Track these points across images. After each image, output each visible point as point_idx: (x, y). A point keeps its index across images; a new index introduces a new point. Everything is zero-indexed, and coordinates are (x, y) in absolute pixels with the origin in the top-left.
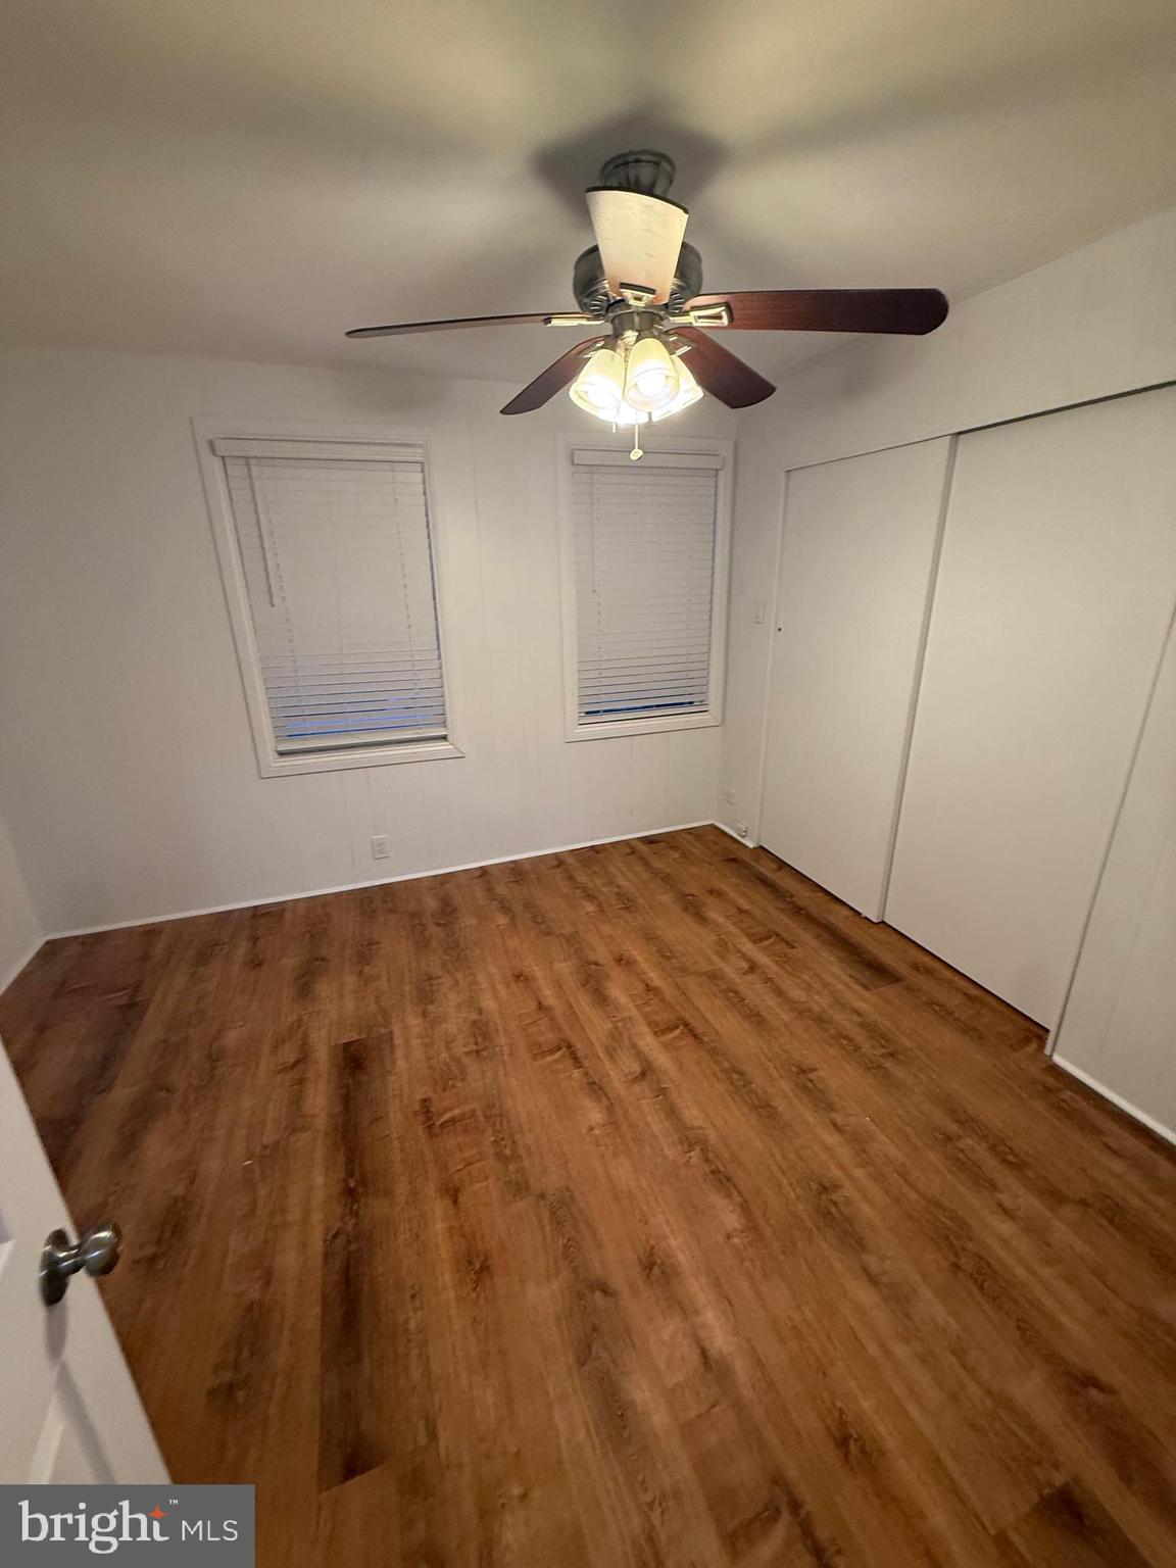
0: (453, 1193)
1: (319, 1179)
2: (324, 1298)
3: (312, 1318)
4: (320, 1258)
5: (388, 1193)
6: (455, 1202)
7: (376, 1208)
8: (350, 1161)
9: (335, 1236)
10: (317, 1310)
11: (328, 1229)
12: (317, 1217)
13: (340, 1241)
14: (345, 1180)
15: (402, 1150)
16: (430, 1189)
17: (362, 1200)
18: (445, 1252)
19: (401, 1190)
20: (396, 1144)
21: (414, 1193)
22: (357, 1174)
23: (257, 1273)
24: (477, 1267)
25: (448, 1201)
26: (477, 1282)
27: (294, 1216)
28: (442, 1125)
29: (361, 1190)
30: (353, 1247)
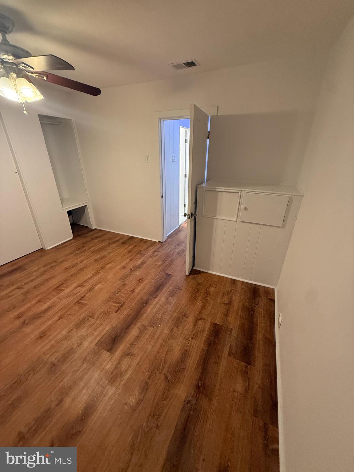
0: (133, 291)
1: (149, 310)
2: (162, 291)
3: (164, 290)
4: (158, 296)
5: (141, 298)
6: (134, 289)
7: (145, 298)
8: (141, 310)
9: (154, 297)
10: (163, 290)
11: (154, 300)
12: (154, 303)
13: (154, 296)
14: (145, 306)
15: (131, 304)
16: (135, 294)
17: (146, 300)
18: (142, 284)
19: (139, 297)
20: (131, 306)
21: (138, 295)
22: (143, 306)
23: (169, 300)
24: (141, 280)
25: (134, 291)
26: (143, 279)
27: (158, 306)
28: (120, 304)
29: (144, 302)
30: (153, 294)
